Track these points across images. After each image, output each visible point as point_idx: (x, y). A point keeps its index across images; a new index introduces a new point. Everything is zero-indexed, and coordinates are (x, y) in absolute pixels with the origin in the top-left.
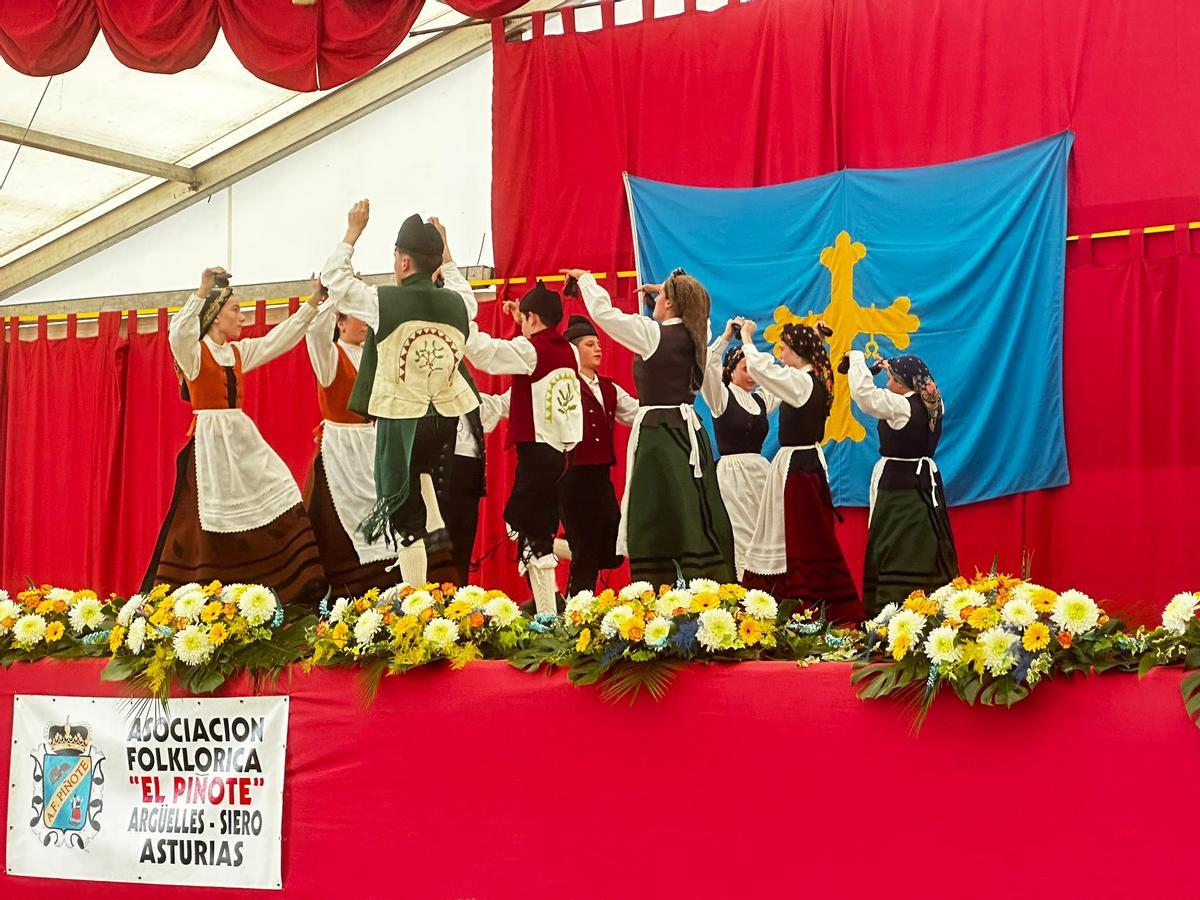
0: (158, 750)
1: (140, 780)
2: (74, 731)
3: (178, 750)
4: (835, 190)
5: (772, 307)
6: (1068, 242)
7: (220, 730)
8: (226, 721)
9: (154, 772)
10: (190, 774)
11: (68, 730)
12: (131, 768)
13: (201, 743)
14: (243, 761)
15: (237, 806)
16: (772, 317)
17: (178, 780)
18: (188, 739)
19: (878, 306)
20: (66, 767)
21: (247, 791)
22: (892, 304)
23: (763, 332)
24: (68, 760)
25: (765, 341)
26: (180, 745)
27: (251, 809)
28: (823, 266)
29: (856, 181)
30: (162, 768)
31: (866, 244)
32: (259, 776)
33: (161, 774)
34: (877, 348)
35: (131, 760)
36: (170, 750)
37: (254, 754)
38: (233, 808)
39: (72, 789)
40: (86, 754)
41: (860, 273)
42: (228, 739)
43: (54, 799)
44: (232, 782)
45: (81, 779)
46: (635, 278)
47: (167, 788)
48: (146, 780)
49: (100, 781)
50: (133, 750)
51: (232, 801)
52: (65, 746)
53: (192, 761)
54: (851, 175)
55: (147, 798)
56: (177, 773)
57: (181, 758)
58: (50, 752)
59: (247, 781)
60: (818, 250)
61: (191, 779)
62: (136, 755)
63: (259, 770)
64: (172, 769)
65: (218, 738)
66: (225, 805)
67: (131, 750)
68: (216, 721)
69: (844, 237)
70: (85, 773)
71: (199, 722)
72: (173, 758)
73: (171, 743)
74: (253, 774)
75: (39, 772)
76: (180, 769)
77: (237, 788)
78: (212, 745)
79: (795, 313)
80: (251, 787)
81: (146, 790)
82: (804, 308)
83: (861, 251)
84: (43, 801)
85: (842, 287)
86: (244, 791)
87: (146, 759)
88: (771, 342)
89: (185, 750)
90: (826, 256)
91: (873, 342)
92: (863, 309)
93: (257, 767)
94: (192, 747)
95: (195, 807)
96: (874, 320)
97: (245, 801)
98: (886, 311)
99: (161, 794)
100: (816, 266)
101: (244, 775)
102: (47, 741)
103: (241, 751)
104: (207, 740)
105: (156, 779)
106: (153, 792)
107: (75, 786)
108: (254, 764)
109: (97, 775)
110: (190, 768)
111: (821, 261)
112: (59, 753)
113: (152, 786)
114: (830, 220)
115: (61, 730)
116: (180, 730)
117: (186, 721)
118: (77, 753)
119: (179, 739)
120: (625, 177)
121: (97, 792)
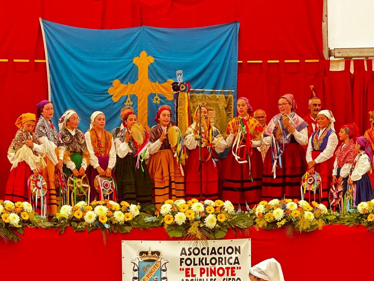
0: (194, 259)
1: (185, 270)
2: (153, 253)
3: (203, 258)
4: (139, 34)
5: (113, 80)
6: (238, 63)
7: (221, 251)
8: (224, 248)
9: (192, 266)
10: (207, 266)
11: (150, 253)
12: (181, 265)
13: (213, 256)
14: (232, 261)
15: (230, 276)
16: (112, 84)
17: (201, 269)
18: (208, 254)
19: (159, 82)
20: (149, 266)
21: (234, 271)
22: (166, 82)
23: (108, 90)
24: (150, 263)
25: (108, 93)
26: (204, 257)
27: (236, 277)
28: (134, 64)
29: (148, 30)
30: (195, 265)
31: (154, 57)
32: (239, 266)
33: (194, 267)
34: (159, 99)
35: (181, 262)
36: (200, 258)
37: (237, 258)
38: (228, 277)
39: (153, 274)
40: (159, 261)
41: (151, 69)
42: (224, 254)
43: (145, 277)
44: (228, 268)
45: (156, 270)
46: (45, 63)
47: (197, 272)
48: (187, 269)
49: (164, 271)
50: (183, 259)
51: (228, 275)
52: (148, 258)
53: (208, 262)
54: (146, 28)
55: (187, 275)
56: (201, 266)
57: (204, 261)
58: (141, 261)
59: (234, 268)
60: (132, 58)
61: (207, 269)
62: (184, 261)
63: (239, 264)
64: (200, 265)
65: (221, 254)
66: (225, 276)
67: (182, 259)
68: (221, 248)
69: (144, 54)
70: (158, 268)
71: (214, 248)
72: (200, 261)
73: (201, 256)
74: (236, 265)
75: (136, 268)
76: (203, 265)
77: (230, 271)
78: (217, 256)
79: (122, 83)
80: (236, 270)
81: (187, 273)
82: (126, 81)
83: (152, 60)
84: (138, 278)
85: (143, 74)
86: (233, 271)
87: (189, 262)
88: (111, 94)
89: (206, 258)
90: (135, 61)
91: (157, 97)
92: (153, 83)
93: (238, 263)
94: (209, 257)
95: (211, 278)
96: (158, 88)
97: (233, 274)
98: (163, 84)
99: (194, 274)
100: (131, 64)
101: (233, 266)
102: (139, 257)
103: (231, 258)
104: (216, 254)
105: (192, 269)
106: (190, 274)
107: (154, 273)
108: (237, 262)
109: (164, 268)
110: (207, 264)
111: (134, 62)
112: (145, 261)
113: (190, 271)
114: (137, 46)
115: (147, 253)
116: (205, 251)
117: (208, 248)
118: (153, 261)
119: (204, 254)
120: (40, 20)
121: (164, 274)
